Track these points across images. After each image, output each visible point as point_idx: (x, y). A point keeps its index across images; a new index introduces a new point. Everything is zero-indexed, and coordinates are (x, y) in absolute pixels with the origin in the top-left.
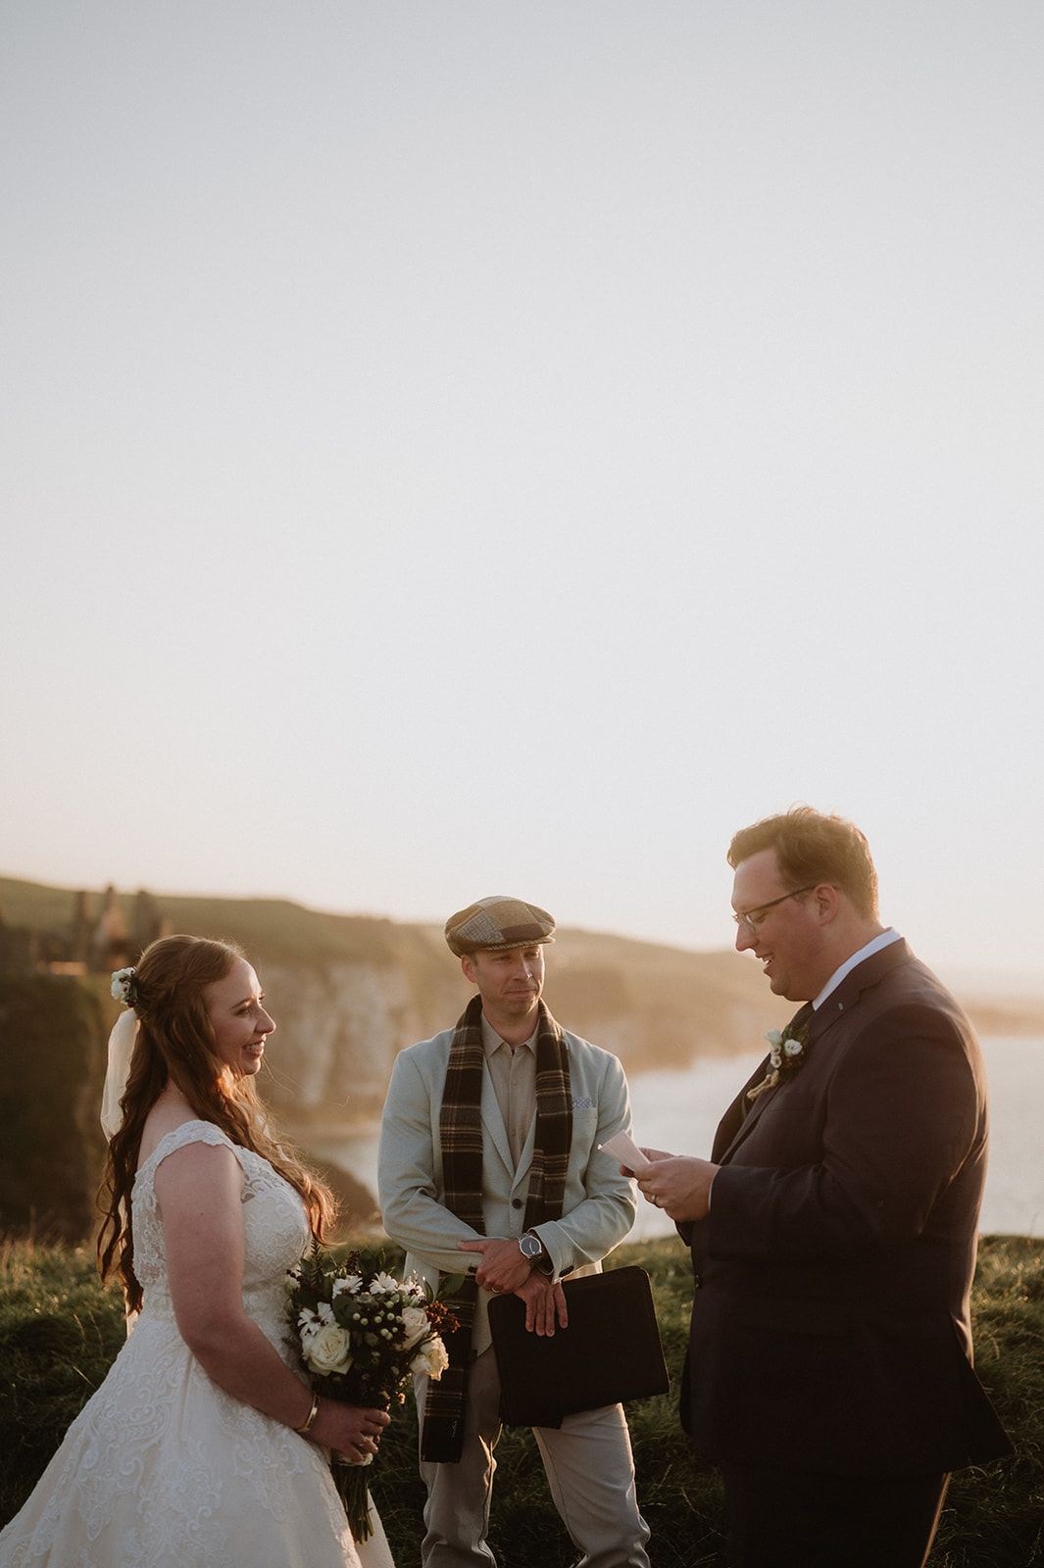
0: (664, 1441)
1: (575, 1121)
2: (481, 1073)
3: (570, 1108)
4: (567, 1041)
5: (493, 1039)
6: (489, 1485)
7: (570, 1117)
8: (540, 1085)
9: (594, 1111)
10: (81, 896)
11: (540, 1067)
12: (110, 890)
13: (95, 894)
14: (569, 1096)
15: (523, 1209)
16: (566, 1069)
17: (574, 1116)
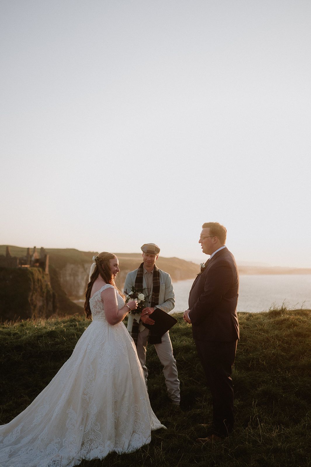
0: (178, 348)
1: (160, 287)
2: (143, 277)
3: (159, 284)
4: (159, 271)
5: (145, 271)
6: (145, 354)
7: (159, 286)
8: (154, 280)
9: (164, 285)
10: (28, 249)
11: (154, 276)
12: (35, 247)
13: (32, 249)
14: (159, 282)
15: (151, 303)
16: (159, 277)
17: (160, 286)
